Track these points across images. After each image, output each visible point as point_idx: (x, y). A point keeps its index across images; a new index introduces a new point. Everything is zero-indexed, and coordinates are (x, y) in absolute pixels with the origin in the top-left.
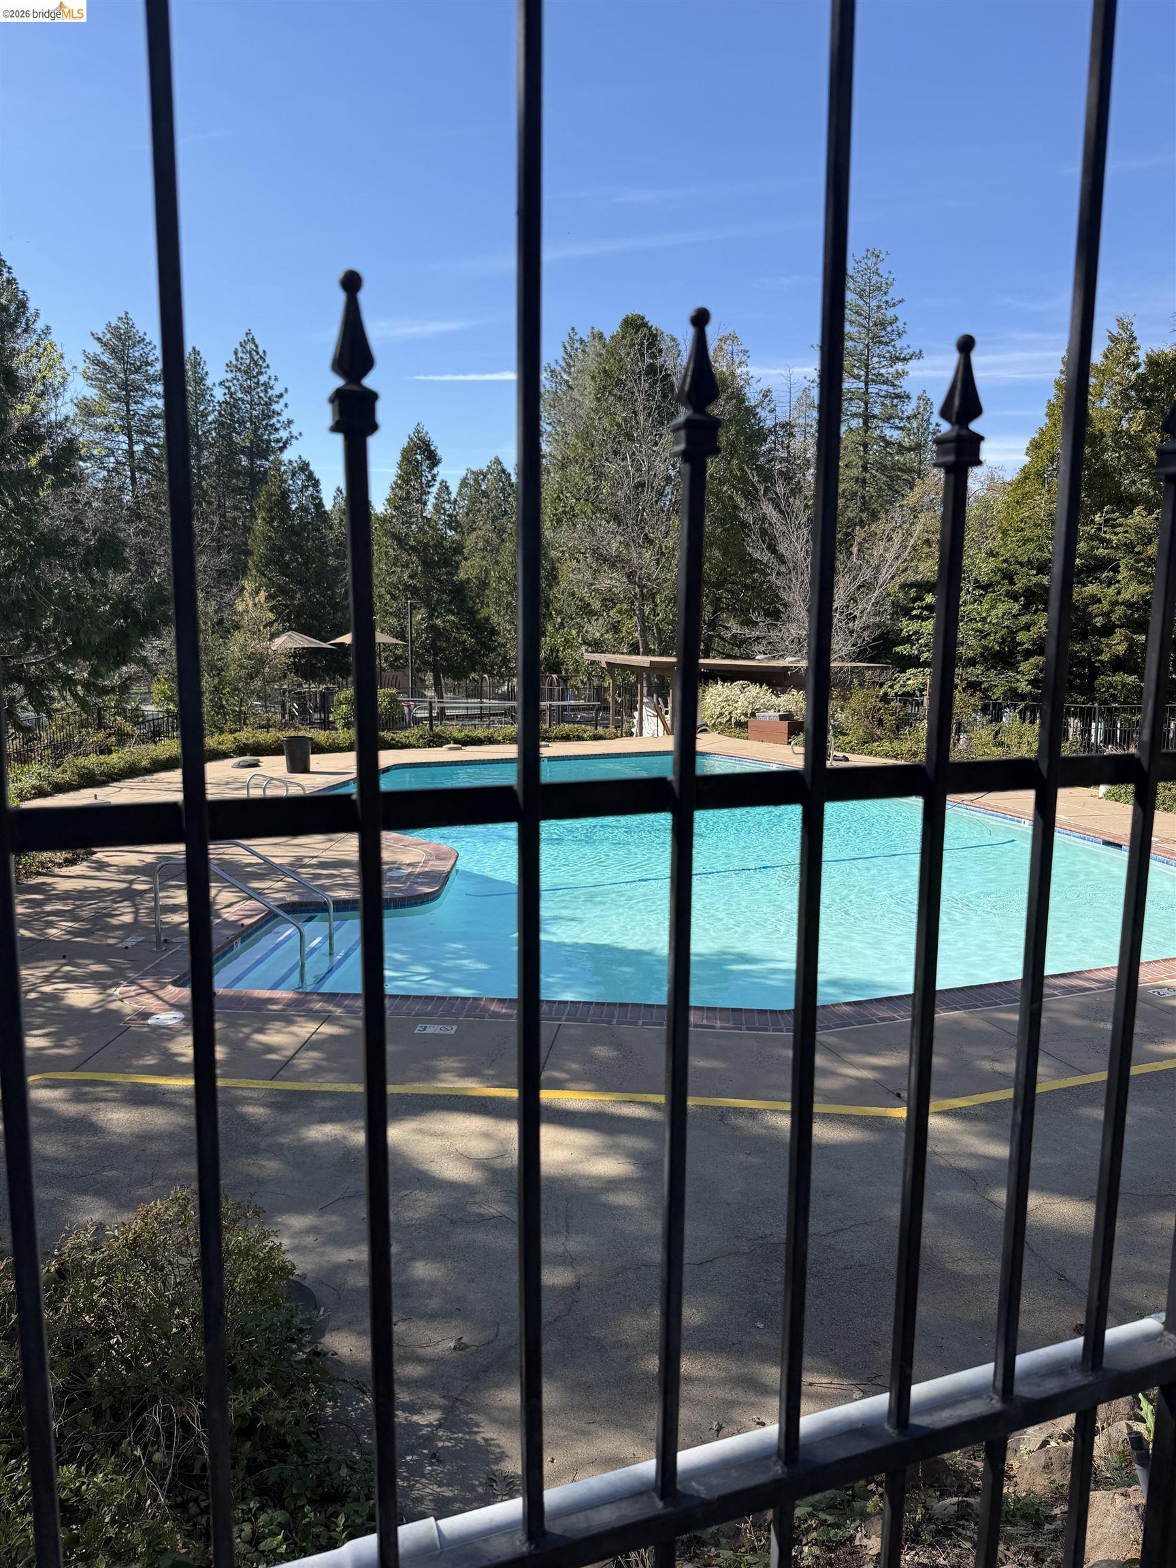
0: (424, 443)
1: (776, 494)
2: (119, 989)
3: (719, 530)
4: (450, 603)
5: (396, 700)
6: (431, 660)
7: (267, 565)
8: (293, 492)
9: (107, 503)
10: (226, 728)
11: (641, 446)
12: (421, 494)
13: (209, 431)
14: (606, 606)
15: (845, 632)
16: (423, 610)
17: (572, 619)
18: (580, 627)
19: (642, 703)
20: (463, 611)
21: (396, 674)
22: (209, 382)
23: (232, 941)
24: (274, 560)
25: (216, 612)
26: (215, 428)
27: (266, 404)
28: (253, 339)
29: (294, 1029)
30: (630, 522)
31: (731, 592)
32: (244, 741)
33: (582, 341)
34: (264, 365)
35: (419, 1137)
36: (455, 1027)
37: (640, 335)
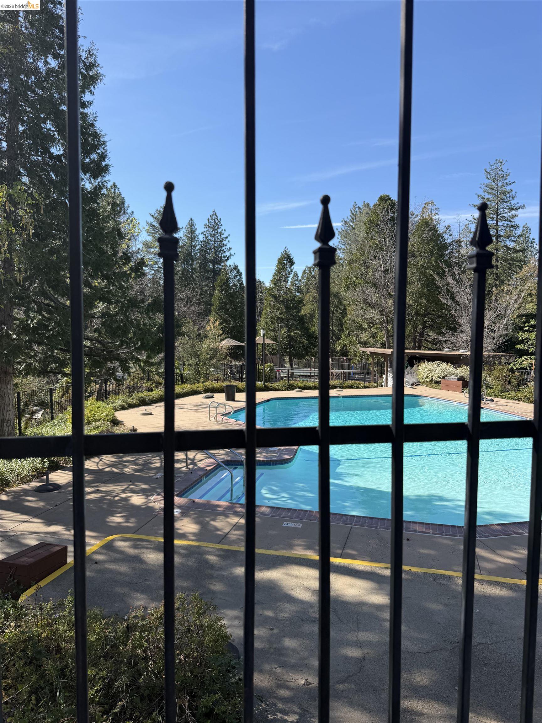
0: (288, 255)
1: (454, 273)
2: (153, 497)
3: (425, 290)
4: (297, 325)
5: (273, 369)
6: (288, 351)
7: (219, 310)
8: (231, 278)
9: (154, 284)
10: (201, 380)
11: (387, 253)
12: (286, 278)
13: (196, 253)
14: (370, 326)
15: (490, 338)
16: (285, 329)
17: (354, 332)
18: (357, 336)
19: (387, 371)
20: (303, 328)
21: (272, 357)
22: (197, 233)
23: (201, 477)
24: (223, 307)
25: (198, 330)
26: (199, 252)
27: (221, 241)
28: (216, 214)
29: (228, 520)
30: (382, 287)
31: (431, 319)
32: (208, 386)
33: (359, 208)
34: (220, 225)
35: (286, 577)
36: (301, 525)
37: (387, 204)
